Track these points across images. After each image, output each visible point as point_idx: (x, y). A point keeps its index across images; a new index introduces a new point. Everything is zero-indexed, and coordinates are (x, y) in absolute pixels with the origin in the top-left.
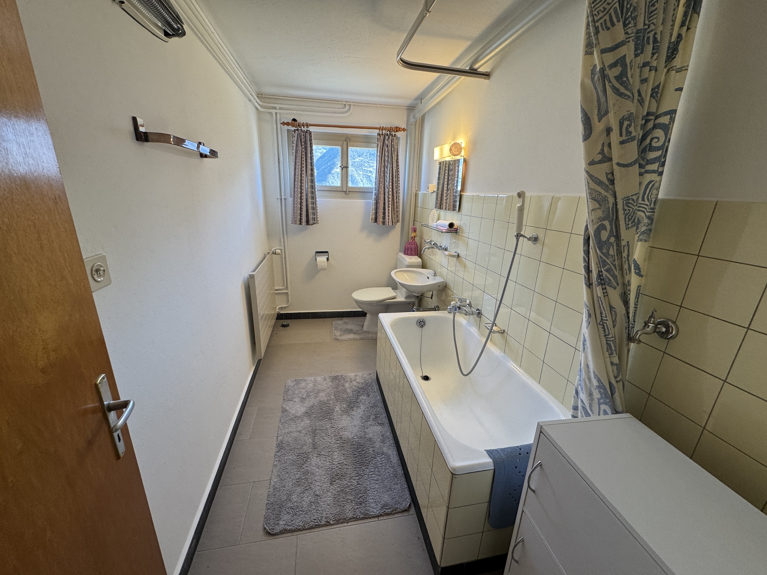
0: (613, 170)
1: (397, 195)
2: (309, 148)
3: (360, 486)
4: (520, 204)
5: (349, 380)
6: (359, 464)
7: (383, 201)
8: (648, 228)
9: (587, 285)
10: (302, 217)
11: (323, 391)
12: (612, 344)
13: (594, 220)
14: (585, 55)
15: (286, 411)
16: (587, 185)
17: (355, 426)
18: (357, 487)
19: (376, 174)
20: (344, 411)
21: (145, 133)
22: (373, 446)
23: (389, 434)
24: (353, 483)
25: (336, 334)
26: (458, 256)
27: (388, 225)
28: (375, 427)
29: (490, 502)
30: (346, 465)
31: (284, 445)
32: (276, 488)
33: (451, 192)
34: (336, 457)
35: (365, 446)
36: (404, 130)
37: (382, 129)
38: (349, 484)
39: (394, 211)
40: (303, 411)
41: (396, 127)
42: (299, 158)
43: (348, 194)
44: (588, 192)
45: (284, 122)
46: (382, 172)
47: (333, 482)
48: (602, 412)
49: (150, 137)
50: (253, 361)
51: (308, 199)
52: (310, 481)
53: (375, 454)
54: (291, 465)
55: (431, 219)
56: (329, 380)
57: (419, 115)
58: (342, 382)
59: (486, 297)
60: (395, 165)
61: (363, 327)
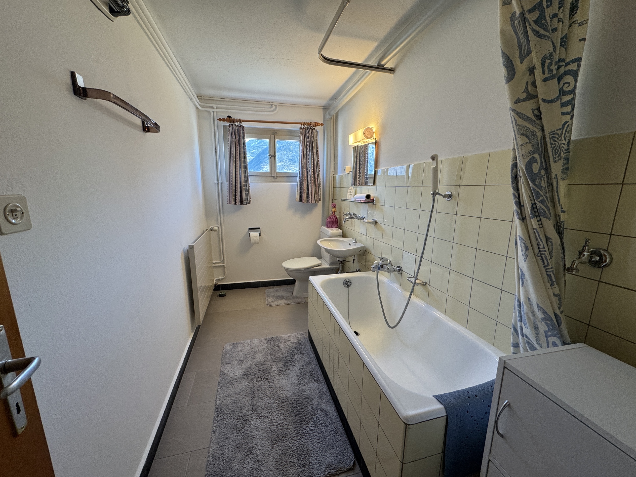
0: (539, 105)
1: (318, 178)
2: (242, 140)
3: (302, 447)
4: (435, 165)
5: (283, 341)
6: (298, 423)
7: (306, 183)
8: (565, 167)
9: (520, 219)
10: (237, 197)
11: (259, 352)
12: (552, 275)
13: (524, 155)
14: (503, 5)
15: (225, 374)
16: (514, 123)
17: (292, 384)
18: (299, 448)
19: (300, 161)
20: (281, 370)
21: (84, 89)
22: (312, 403)
23: (325, 390)
24: (295, 444)
25: (269, 300)
26: (376, 222)
27: (312, 203)
28: (312, 384)
29: (444, 452)
30: (286, 425)
31: (223, 409)
32: (215, 456)
33: (363, 174)
34: (275, 417)
35: (303, 404)
36: (321, 124)
37: (304, 124)
38: (291, 445)
39: (316, 191)
40: (241, 374)
41: (315, 123)
42: (233, 148)
43: (276, 179)
44: (515, 129)
45: (220, 118)
46: (305, 159)
47: (274, 444)
48: (551, 344)
49: (89, 93)
50: (192, 329)
51: (242, 183)
52: (250, 445)
53: (314, 411)
54: (230, 430)
55: (349, 194)
56: (265, 342)
57: (333, 112)
58: (277, 343)
59: (406, 255)
60: (315, 153)
61: (292, 293)
